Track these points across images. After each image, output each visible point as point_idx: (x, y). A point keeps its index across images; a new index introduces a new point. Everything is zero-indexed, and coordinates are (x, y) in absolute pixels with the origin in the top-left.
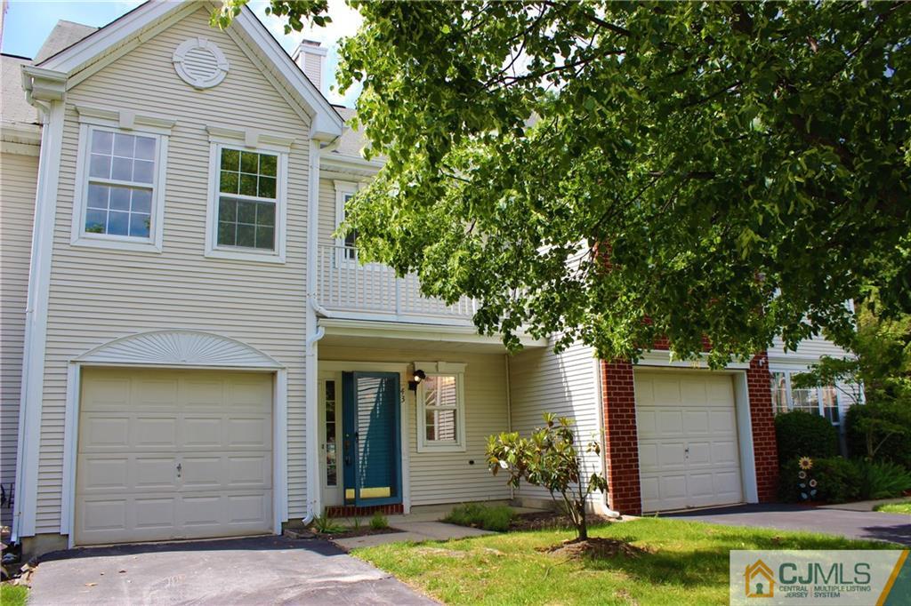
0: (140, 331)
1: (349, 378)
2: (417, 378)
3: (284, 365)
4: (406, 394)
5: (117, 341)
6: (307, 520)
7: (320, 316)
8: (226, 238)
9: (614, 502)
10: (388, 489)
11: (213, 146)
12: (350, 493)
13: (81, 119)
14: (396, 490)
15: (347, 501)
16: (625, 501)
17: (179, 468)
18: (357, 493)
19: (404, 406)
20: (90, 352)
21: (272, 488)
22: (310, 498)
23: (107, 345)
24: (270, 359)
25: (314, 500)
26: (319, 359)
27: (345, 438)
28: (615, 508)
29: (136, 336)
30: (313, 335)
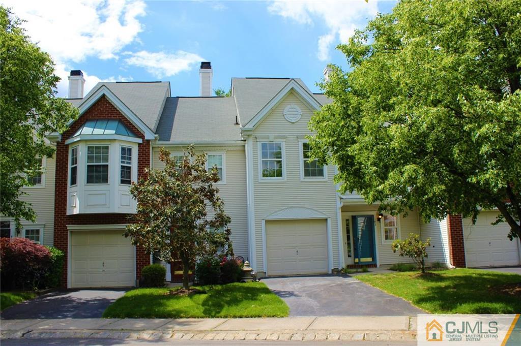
0: (283, 208)
1: (354, 218)
2: (380, 217)
3: (330, 216)
4: (376, 223)
5: (276, 212)
6: (340, 269)
7: (341, 199)
8: (307, 174)
9: (453, 263)
10: (371, 258)
11: (300, 143)
12: (357, 260)
13: (258, 140)
14: (374, 259)
15: (355, 263)
16: (458, 263)
17: (297, 252)
18: (359, 260)
19: (376, 227)
20: (268, 216)
21: (328, 258)
22: (341, 261)
23: (272, 213)
24: (325, 214)
25: (343, 262)
26: (342, 212)
27: (354, 240)
28: (454, 265)
29: (281, 210)
30: (340, 205)
